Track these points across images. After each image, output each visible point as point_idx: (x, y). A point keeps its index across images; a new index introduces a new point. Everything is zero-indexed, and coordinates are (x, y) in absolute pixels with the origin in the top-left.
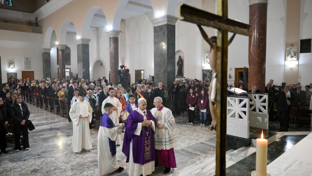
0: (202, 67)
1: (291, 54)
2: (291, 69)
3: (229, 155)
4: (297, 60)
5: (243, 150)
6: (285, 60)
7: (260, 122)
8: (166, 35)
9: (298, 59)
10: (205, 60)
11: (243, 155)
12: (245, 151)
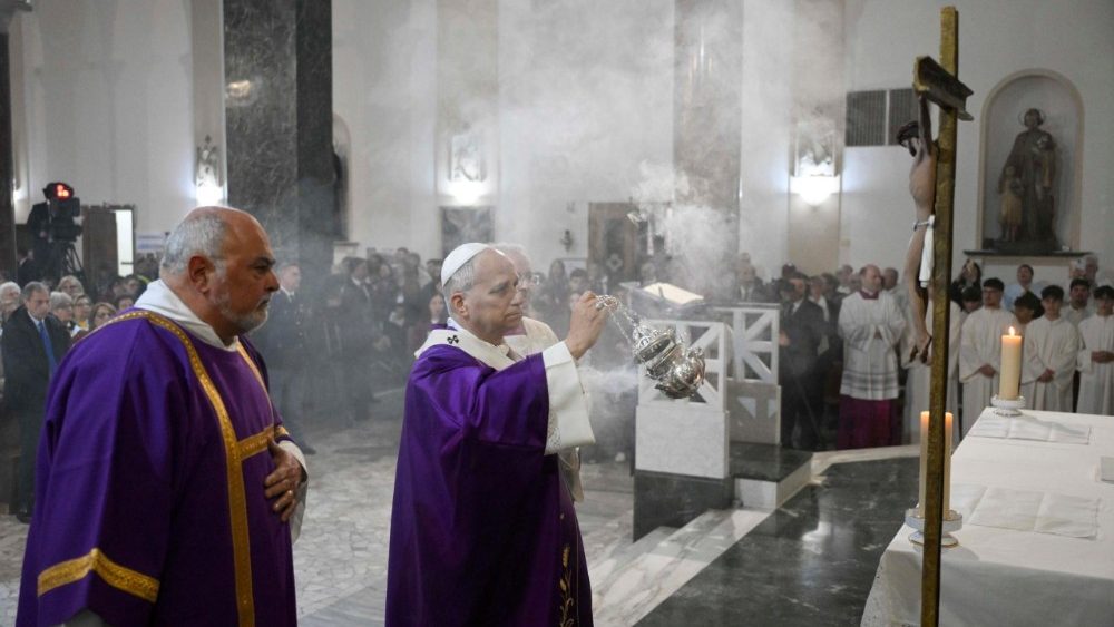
0: (437, 195)
1: (813, 150)
2: (815, 209)
3: (673, 541)
4: (836, 174)
5: (712, 524)
6: (792, 172)
7: (751, 416)
8: (291, 40)
9: (838, 170)
10: (454, 165)
11: (721, 538)
12: (721, 525)
